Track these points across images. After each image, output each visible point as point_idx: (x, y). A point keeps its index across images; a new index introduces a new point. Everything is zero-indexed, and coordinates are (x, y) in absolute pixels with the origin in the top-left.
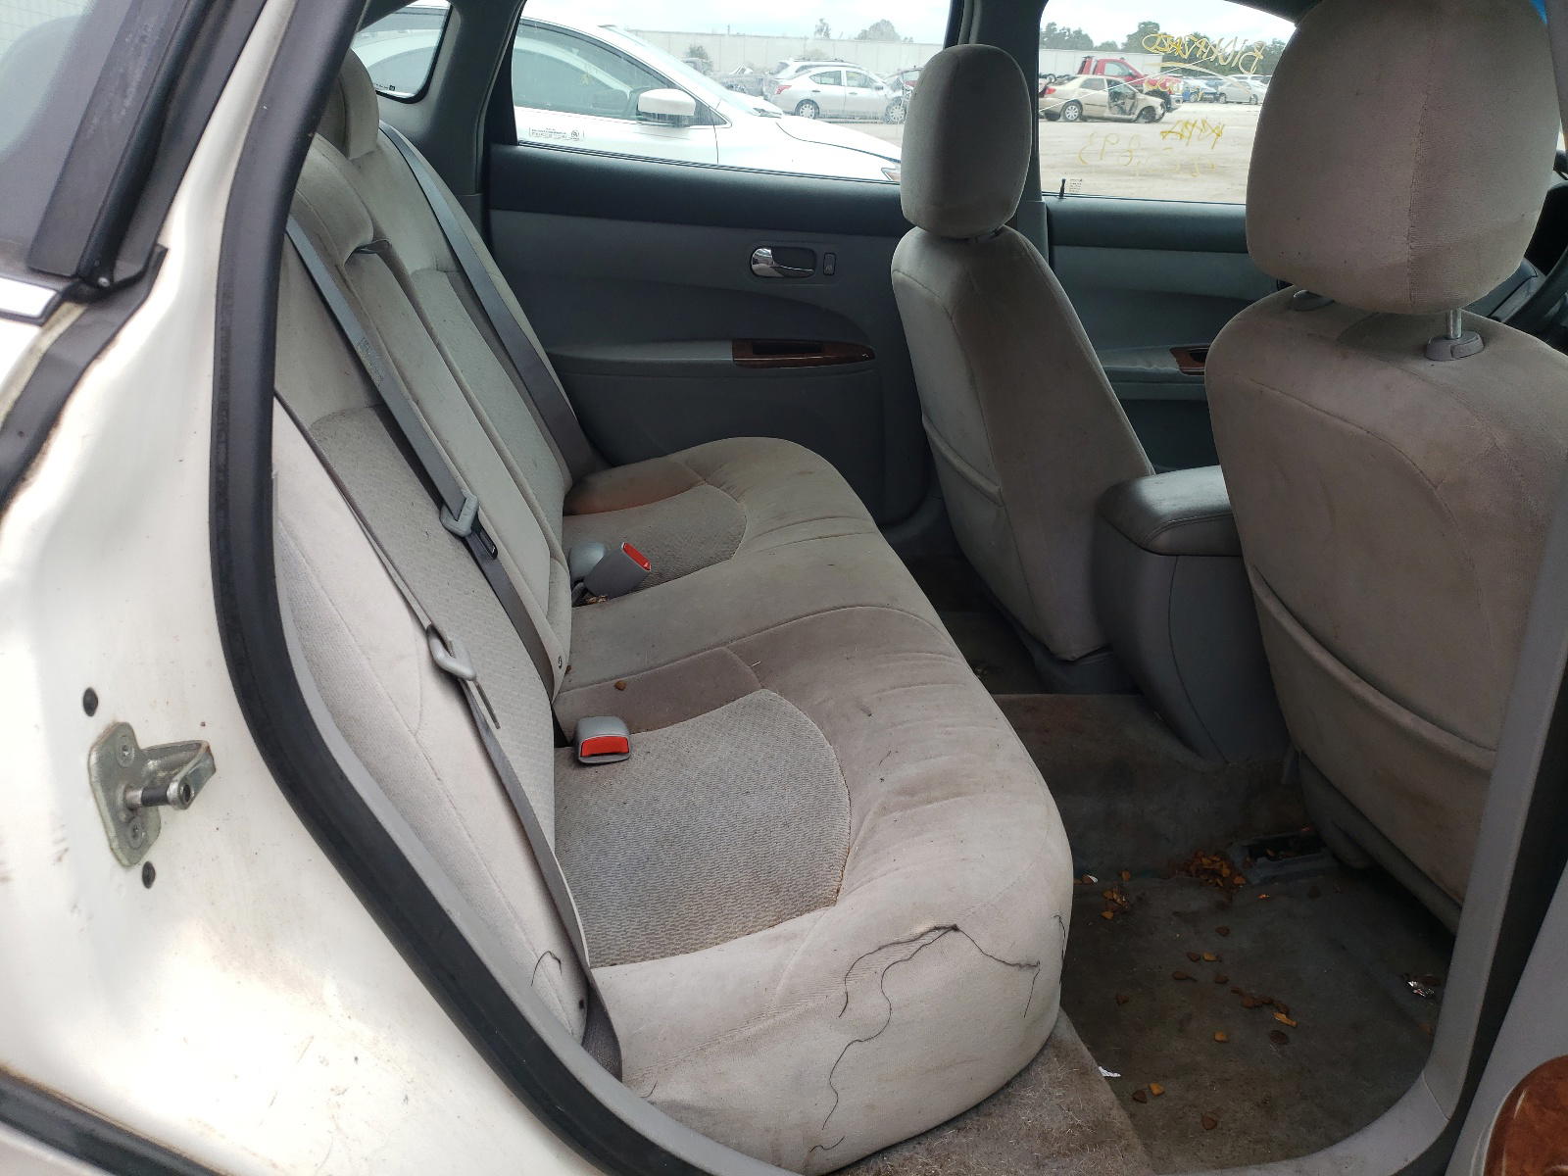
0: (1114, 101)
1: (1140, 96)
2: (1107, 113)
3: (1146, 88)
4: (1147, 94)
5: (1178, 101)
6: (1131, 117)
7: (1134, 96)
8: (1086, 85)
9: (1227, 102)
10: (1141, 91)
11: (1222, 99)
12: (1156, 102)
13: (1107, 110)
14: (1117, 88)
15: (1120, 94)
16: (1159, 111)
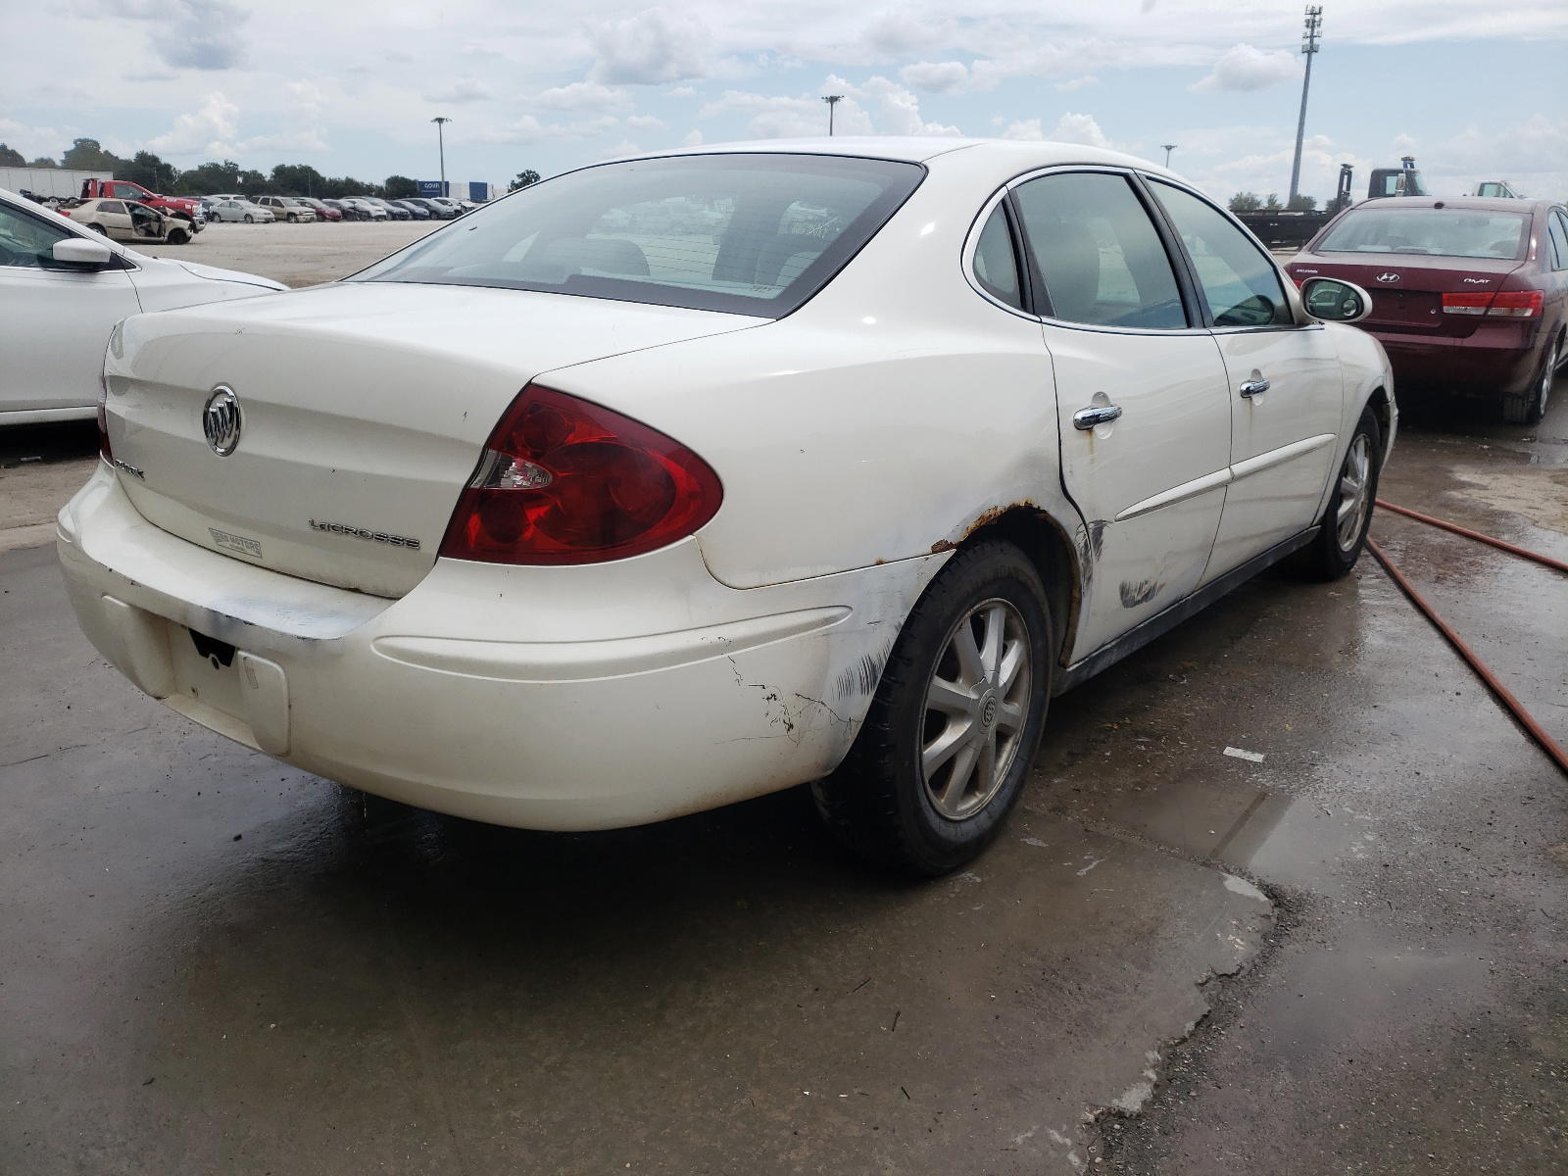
0: (138, 224)
1: (168, 219)
2: (135, 236)
3: (170, 211)
4: (172, 216)
5: (202, 223)
6: (162, 238)
7: (158, 219)
8: (102, 208)
9: (222, 221)
10: (166, 214)
11: (216, 218)
12: (184, 224)
13: (134, 233)
14: (137, 211)
15: (142, 216)
16: (189, 233)
